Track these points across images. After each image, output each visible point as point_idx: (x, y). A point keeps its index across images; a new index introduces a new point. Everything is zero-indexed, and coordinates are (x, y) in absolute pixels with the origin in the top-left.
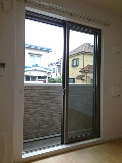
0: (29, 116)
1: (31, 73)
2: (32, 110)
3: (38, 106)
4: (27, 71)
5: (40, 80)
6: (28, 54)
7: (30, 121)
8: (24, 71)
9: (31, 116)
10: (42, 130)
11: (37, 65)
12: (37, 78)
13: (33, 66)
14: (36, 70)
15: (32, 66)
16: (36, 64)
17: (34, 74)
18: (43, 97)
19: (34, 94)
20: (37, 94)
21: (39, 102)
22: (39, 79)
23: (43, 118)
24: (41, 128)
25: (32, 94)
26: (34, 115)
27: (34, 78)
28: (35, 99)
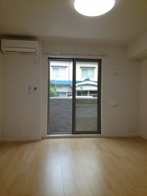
0: (58, 119)
1: (82, 88)
2: (60, 115)
3: (64, 113)
4: (78, 86)
5: (92, 95)
6: (80, 68)
7: (59, 123)
8: (75, 86)
9: (60, 119)
10: (68, 129)
11: (89, 79)
12: (89, 93)
13: (85, 80)
14: (87, 85)
15: (83, 81)
16: (87, 78)
17: (85, 88)
18: (68, 107)
19: (62, 105)
20: (64, 105)
21: (65, 110)
22: (90, 93)
23: (68, 121)
24: (67, 128)
25: (60, 105)
26: (62, 119)
27: (85, 93)
28: (62, 108)
